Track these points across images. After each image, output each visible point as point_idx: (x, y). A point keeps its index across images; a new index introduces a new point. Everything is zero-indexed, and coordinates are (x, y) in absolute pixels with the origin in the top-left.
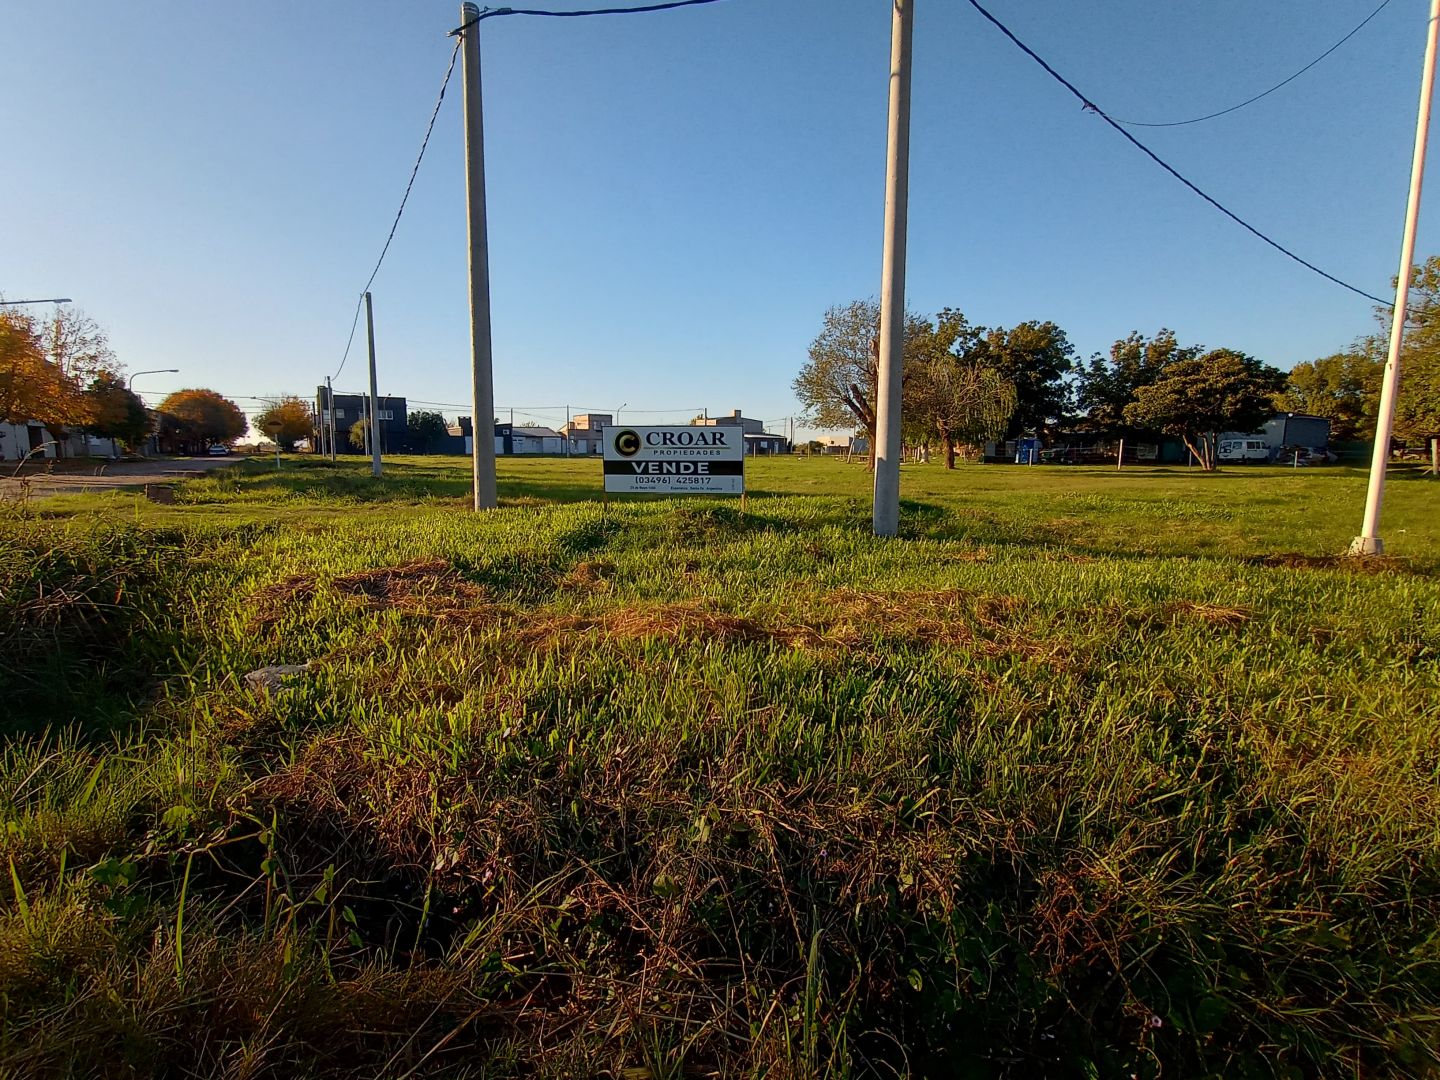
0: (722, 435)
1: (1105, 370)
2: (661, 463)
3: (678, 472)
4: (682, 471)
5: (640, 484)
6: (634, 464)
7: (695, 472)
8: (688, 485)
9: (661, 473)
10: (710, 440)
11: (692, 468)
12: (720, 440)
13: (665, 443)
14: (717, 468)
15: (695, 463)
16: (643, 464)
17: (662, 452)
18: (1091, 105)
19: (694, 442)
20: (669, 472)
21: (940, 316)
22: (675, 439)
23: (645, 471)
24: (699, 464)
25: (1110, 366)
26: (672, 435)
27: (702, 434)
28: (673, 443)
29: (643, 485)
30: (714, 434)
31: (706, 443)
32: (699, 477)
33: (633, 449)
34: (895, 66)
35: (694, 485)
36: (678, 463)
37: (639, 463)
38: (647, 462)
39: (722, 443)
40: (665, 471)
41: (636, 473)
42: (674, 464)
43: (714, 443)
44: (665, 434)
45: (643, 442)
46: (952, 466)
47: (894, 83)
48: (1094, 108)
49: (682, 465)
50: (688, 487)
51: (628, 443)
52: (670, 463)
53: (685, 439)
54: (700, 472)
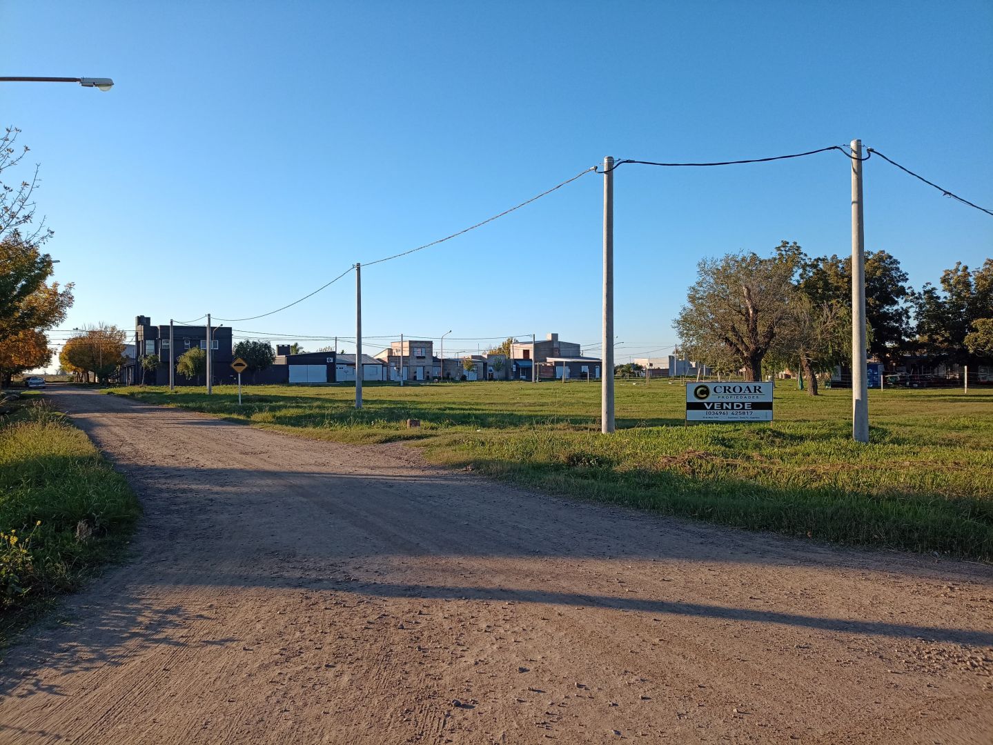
0: (760, 387)
1: (938, 298)
2: (722, 403)
3: (733, 408)
4: (735, 408)
5: (708, 416)
6: (706, 404)
7: (743, 408)
8: (739, 416)
9: (722, 409)
10: (752, 390)
11: (741, 406)
12: (758, 390)
13: (725, 392)
14: (756, 406)
15: (743, 404)
16: (711, 404)
17: (723, 397)
18: (948, 193)
19: (743, 391)
20: (727, 409)
21: (778, 249)
22: (731, 390)
23: (712, 408)
24: (746, 404)
25: (943, 294)
26: (730, 388)
27: (748, 387)
28: (730, 392)
29: (711, 416)
30: (755, 387)
31: (750, 392)
32: (745, 411)
33: (705, 395)
34: (854, 197)
35: (742, 416)
36: (733, 404)
37: (708, 404)
38: (714, 403)
39: (760, 392)
40: (724, 408)
41: (706, 409)
42: (730, 404)
43: (755, 392)
44: (725, 387)
45: (712, 391)
46: (816, 393)
47: (854, 208)
48: (950, 194)
49: (735, 404)
50: (739, 417)
51: (702, 392)
52: (728, 403)
53: (737, 390)
54: (746, 408)
